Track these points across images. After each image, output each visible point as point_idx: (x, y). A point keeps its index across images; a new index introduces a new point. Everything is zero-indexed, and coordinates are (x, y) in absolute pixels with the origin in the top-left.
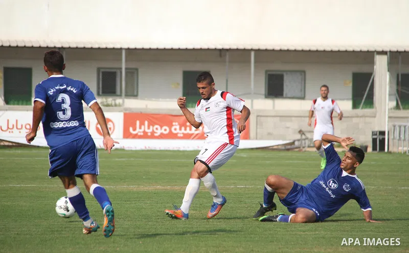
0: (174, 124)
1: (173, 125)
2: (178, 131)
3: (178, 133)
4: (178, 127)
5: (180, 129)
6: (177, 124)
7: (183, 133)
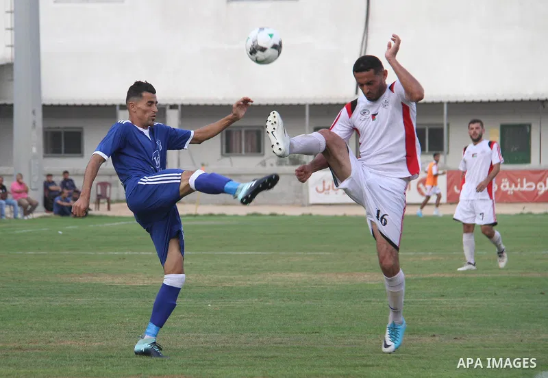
0: (503, 180)
1: (501, 183)
2: (507, 188)
3: (507, 191)
4: (507, 184)
5: (510, 186)
6: (506, 180)
7: (513, 191)
